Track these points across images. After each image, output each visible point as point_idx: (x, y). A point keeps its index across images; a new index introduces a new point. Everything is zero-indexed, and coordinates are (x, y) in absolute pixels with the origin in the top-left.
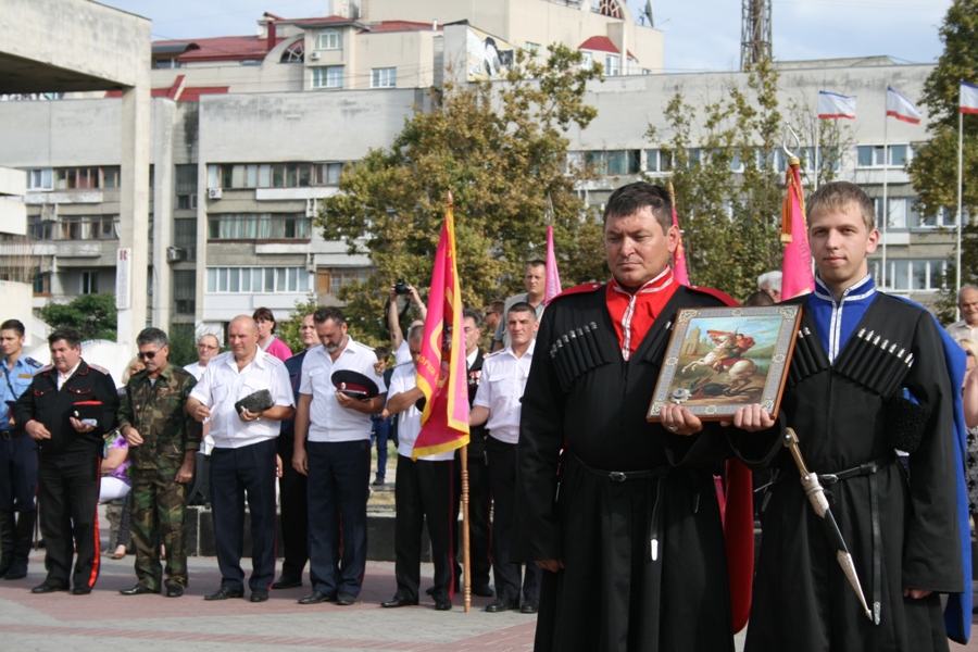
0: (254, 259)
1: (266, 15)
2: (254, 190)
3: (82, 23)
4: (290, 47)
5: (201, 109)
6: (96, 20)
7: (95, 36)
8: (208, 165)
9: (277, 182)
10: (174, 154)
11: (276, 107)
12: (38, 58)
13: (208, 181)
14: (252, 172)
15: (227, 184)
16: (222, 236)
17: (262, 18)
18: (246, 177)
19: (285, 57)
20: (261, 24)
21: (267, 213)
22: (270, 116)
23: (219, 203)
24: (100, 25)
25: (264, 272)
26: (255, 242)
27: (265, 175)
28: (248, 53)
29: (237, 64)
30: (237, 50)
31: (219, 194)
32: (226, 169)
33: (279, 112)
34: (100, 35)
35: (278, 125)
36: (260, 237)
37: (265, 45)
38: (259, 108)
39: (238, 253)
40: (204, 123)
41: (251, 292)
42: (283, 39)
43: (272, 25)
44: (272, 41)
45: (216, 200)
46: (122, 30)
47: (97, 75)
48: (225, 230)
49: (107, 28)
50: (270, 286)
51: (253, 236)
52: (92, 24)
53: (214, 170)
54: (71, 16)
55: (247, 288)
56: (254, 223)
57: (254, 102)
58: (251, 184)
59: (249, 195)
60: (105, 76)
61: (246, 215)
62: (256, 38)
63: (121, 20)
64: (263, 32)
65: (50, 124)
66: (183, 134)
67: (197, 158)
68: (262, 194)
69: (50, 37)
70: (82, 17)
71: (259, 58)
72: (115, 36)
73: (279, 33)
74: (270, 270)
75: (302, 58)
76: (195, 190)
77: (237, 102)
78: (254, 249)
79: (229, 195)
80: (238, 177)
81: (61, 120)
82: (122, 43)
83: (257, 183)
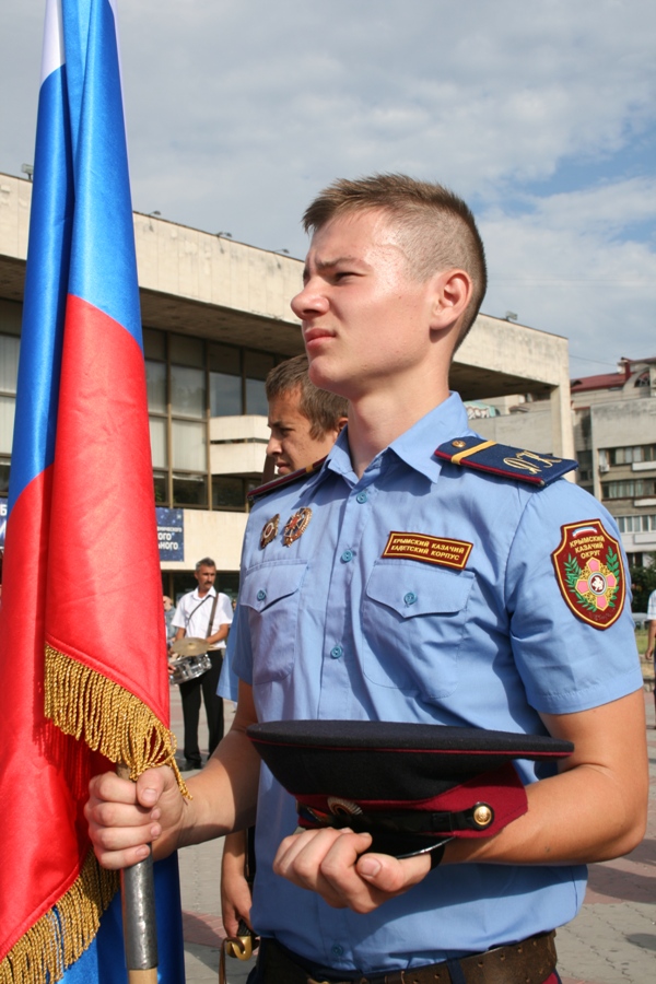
0: (634, 510)
1: (623, 359)
2: (630, 464)
3: (521, 343)
4: (641, 376)
5: (592, 414)
6: (530, 340)
7: (530, 352)
8: (600, 450)
9: (646, 459)
10: (576, 445)
11: (642, 408)
12: (492, 368)
13: (600, 461)
14: (628, 453)
15: (612, 462)
16: (611, 496)
17: (620, 361)
18: (624, 456)
19: (637, 384)
20: (620, 365)
21: (641, 479)
22: (638, 414)
23: (608, 475)
24: (533, 344)
25: (641, 519)
26: (634, 499)
27: (638, 454)
28: (613, 384)
29: (606, 391)
30: (605, 382)
31: (608, 468)
32: (611, 452)
33: (645, 411)
34: (534, 350)
35: (644, 420)
36: (637, 495)
37: (624, 378)
38: (631, 409)
39: (623, 507)
40: (595, 423)
41: (633, 532)
42: (634, 373)
43: (627, 364)
44: (628, 375)
45: (605, 473)
46: (548, 346)
47: (533, 378)
48: (613, 493)
49: (538, 345)
50: (646, 527)
51: (632, 495)
52: (528, 343)
53: (603, 453)
54: (513, 338)
55: (630, 529)
56: (632, 487)
57: (627, 406)
58: (628, 461)
59: (628, 468)
60: (538, 379)
61: (626, 482)
62: (617, 374)
63: (547, 339)
64: (621, 370)
65: (494, 432)
66: (580, 431)
67: (591, 446)
68: (636, 467)
69: (500, 353)
70: (520, 338)
71: (620, 386)
72: (544, 351)
73: (632, 369)
74: (645, 517)
75: (649, 383)
76: (591, 467)
77: (616, 407)
78: (633, 503)
79: (615, 469)
80: (619, 457)
81: (502, 428)
82: (548, 355)
83: (633, 458)
